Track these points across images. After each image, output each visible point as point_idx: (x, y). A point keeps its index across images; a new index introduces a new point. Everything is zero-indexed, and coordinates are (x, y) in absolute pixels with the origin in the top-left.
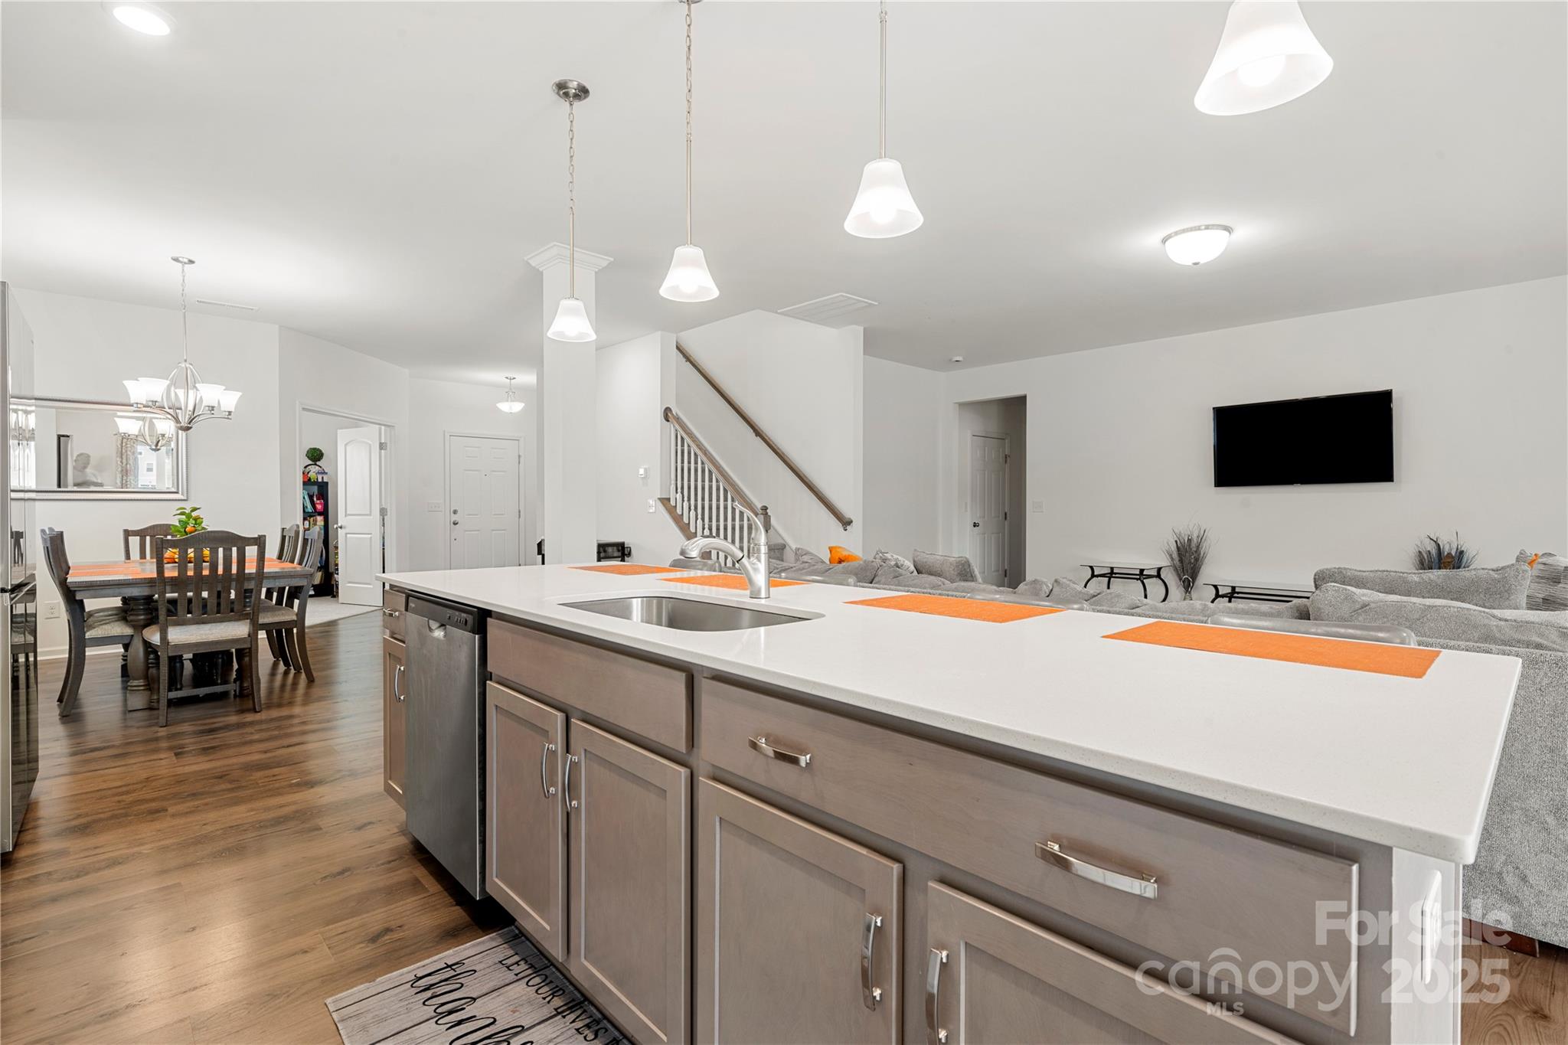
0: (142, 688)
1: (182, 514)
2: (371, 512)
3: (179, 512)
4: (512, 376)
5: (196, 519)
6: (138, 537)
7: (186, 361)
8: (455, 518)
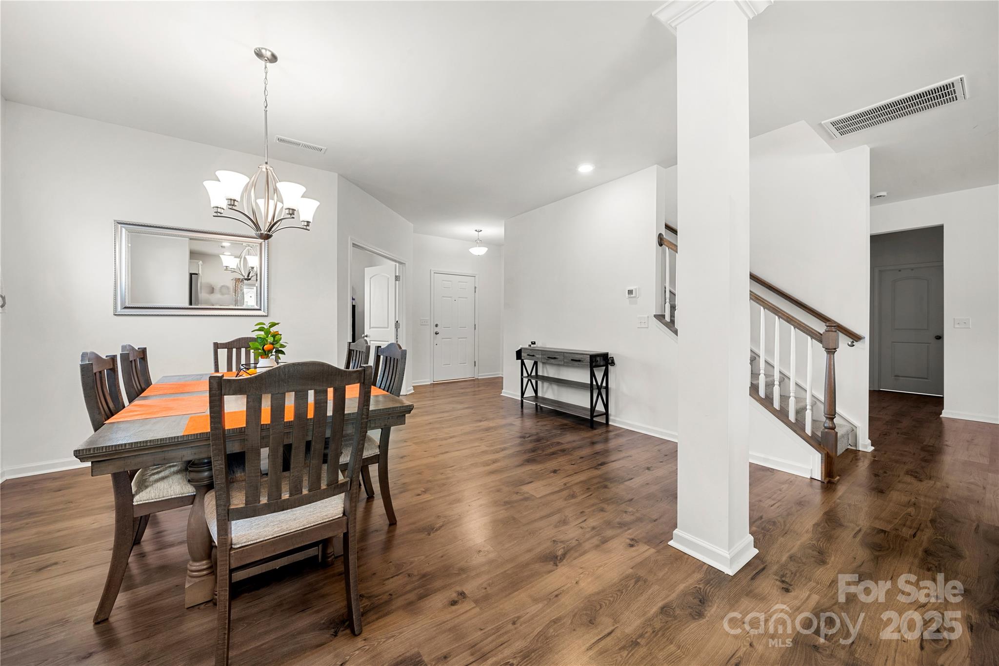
0: (205, 573)
1: (260, 330)
2: (388, 326)
3: (257, 327)
4: (478, 228)
5: (274, 336)
6: (226, 349)
7: (267, 163)
8: (437, 329)
